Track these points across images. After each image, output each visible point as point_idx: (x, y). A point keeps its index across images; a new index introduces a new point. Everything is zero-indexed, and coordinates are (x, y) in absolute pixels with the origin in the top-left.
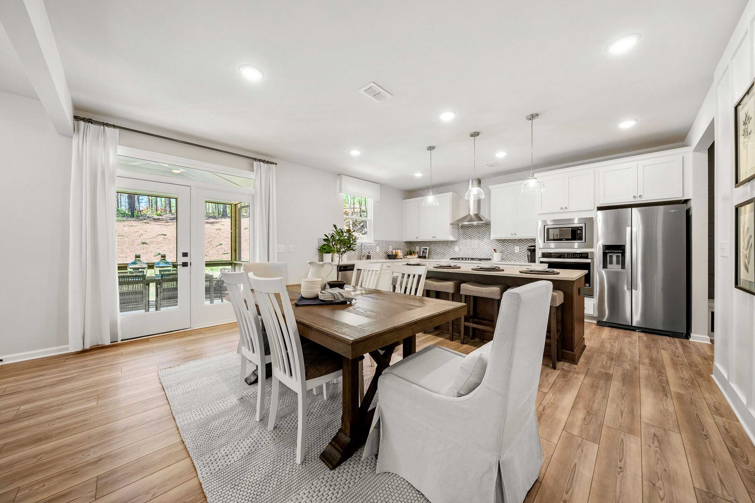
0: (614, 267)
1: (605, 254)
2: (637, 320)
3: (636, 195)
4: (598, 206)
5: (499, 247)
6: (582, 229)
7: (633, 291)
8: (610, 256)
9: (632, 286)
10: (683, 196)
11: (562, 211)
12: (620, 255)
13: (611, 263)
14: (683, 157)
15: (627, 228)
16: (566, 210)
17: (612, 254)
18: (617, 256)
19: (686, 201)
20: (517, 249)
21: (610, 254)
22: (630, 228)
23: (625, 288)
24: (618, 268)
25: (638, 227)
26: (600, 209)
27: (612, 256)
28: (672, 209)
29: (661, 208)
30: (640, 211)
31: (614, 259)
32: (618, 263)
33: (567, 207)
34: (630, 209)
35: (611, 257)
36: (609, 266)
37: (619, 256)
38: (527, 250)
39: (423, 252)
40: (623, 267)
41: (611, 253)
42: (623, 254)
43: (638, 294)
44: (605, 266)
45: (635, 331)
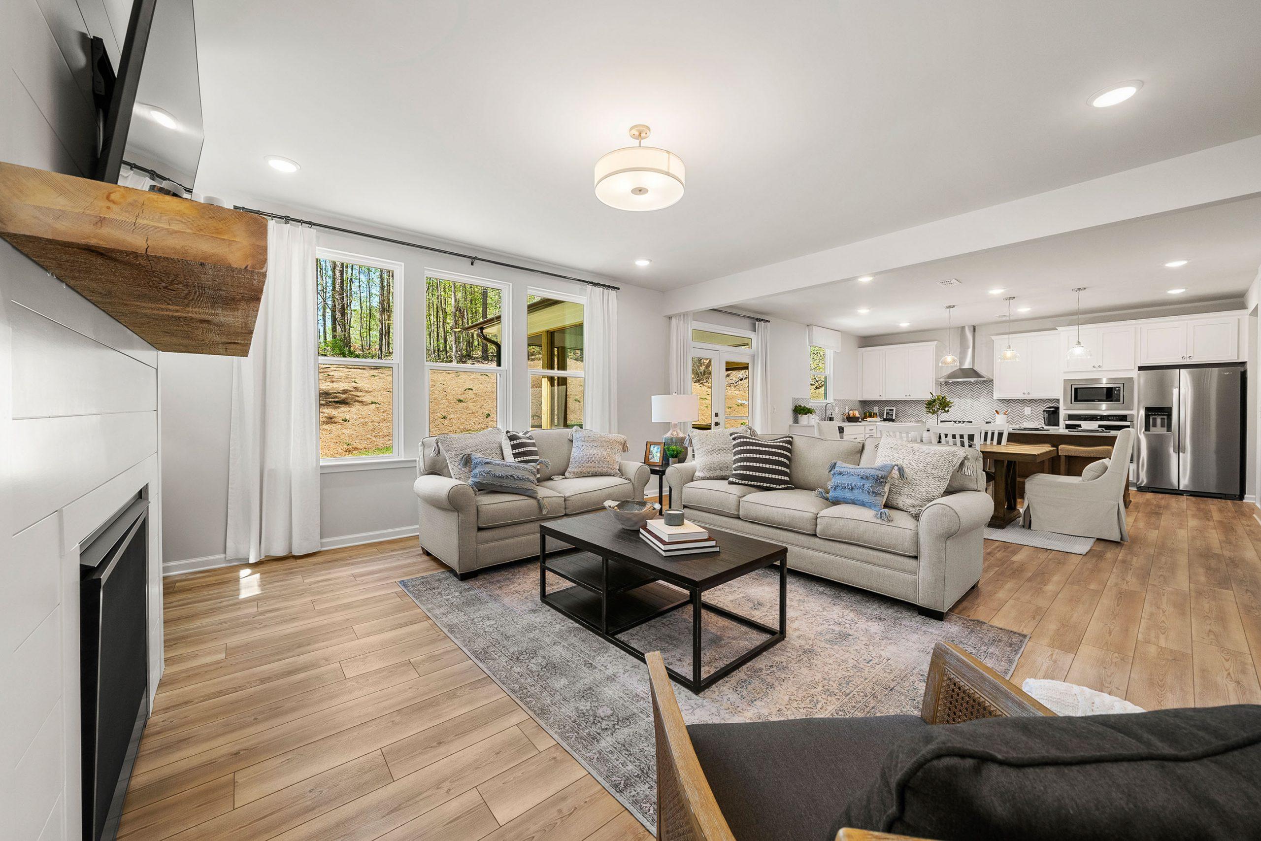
0: (1159, 430)
1: (1147, 417)
2: (1185, 483)
3: (1185, 356)
4: (1139, 365)
5: (1002, 408)
6: (1120, 390)
7: (1181, 454)
8: (1153, 419)
9: (1179, 449)
10: (1238, 358)
11: (1094, 369)
12: (1166, 417)
13: (1155, 425)
14: (1239, 319)
15: (1174, 390)
16: (1100, 369)
17: (1156, 417)
18: (1162, 418)
19: (1243, 364)
20: (1027, 411)
21: (1154, 417)
22: (1177, 389)
23: (1171, 450)
24: (1163, 431)
25: (1187, 389)
26: (1141, 368)
27: (1156, 418)
28: (1226, 372)
29: (1216, 370)
30: (1190, 373)
31: (1159, 421)
32: (1163, 426)
33: (1101, 365)
34: (1178, 370)
35: (1155, 420)
36: (1152, 428)
37: (1164, 418)
38: (1044, 411)
39: (887, 413)
40: (1169, 428)
41: (1155, 415)
42: (1170, 416)
43: (1187, 458)
44: (1147, 428)
45: (1182, 495)
